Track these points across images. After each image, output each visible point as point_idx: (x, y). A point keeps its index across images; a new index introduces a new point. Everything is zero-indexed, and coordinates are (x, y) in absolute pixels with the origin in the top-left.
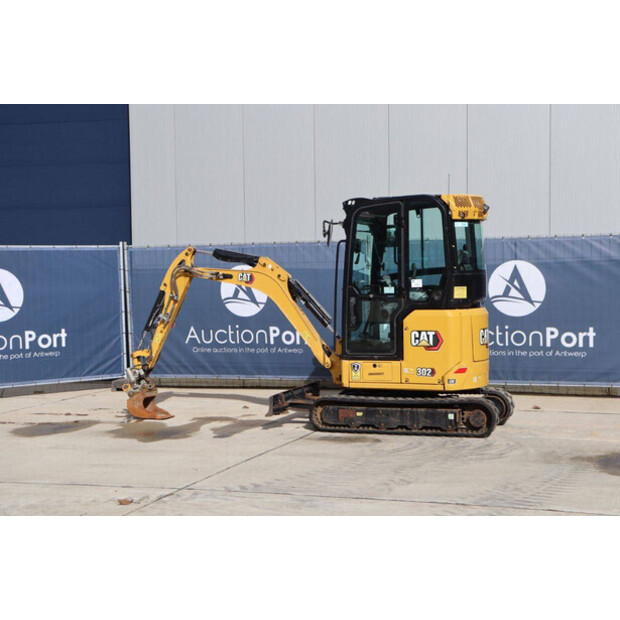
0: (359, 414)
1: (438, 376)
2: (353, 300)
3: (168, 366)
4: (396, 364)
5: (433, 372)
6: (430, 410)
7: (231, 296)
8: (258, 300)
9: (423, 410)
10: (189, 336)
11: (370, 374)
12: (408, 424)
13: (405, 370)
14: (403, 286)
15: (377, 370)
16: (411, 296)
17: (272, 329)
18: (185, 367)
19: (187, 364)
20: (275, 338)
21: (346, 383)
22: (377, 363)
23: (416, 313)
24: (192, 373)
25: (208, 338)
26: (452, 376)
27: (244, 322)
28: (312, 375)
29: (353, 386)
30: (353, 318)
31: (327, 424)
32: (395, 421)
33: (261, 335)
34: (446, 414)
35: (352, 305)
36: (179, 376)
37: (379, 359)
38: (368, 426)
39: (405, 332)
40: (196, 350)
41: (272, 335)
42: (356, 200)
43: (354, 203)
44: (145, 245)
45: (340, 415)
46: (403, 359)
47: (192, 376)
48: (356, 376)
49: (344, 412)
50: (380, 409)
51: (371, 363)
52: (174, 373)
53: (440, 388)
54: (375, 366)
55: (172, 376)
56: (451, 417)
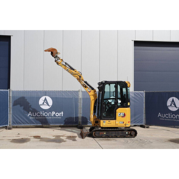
0: (105, 133)
1: (124, 124)
2: (104, 105)
3: (22, 122)
4: (114, 121)
5: (123, 123)
6: (122, 132)
7: (42, 104)
8: (49, 105)
9: (120, 132)
10: (29, 114)
11: (108, 123)
12: (117, 135)
13: (117, 122)
14: (116, 102)
15: (110, 122)
16: (118, 105)
17: (53, 112)
18: (27, 122)
19: (28, 122)
20: (54, 115)
21: (102, 126)
22: (110, 121)
23: (119, 108)
24: (29, 124)
25: (34, 115)
26: (127, 123)
27: (45, 111)
28: (65, 124)
29: (103, 126)
30: (104, 110)
31: (96, 136)
32: (113, 135)
33: (50, 114)
34: (126, 133)
35: (104, 107)
36: (25, 125)
37: (110, 120)
38: (106, 136)
39: (117, 113)
40: (31, 118)
41: (53, 114)
42: (105, 81)
43: (104, 82)
44: (17, 90)
45: (100, 134)
46: (116, 119)
47: (29, 125)
48: (104, 124)
49: (101, 133)
50: (110, 132)
51: (108, 121)
52: (24, 124)
53: (125, 126)
54: (109, 121)
55: (23, 125)
56: (127, 133)
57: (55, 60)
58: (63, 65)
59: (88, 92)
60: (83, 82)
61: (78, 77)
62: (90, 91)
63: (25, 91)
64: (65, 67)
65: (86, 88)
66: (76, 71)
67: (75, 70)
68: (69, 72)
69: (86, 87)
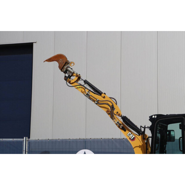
42: (157, 115)
43: (156, 117)
44: (37, 139)
57: (65, 76)
58: (80, 85)
59: (130, 139)
60: (120, 118)
61: (108, 109)
62: (134, 138)
63: (50, 140)
64: (83, 90)
65: (125, 131)
66: (104, 97)
67: (103, 95)
68: (90, 98)
69: (124, 129)
